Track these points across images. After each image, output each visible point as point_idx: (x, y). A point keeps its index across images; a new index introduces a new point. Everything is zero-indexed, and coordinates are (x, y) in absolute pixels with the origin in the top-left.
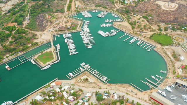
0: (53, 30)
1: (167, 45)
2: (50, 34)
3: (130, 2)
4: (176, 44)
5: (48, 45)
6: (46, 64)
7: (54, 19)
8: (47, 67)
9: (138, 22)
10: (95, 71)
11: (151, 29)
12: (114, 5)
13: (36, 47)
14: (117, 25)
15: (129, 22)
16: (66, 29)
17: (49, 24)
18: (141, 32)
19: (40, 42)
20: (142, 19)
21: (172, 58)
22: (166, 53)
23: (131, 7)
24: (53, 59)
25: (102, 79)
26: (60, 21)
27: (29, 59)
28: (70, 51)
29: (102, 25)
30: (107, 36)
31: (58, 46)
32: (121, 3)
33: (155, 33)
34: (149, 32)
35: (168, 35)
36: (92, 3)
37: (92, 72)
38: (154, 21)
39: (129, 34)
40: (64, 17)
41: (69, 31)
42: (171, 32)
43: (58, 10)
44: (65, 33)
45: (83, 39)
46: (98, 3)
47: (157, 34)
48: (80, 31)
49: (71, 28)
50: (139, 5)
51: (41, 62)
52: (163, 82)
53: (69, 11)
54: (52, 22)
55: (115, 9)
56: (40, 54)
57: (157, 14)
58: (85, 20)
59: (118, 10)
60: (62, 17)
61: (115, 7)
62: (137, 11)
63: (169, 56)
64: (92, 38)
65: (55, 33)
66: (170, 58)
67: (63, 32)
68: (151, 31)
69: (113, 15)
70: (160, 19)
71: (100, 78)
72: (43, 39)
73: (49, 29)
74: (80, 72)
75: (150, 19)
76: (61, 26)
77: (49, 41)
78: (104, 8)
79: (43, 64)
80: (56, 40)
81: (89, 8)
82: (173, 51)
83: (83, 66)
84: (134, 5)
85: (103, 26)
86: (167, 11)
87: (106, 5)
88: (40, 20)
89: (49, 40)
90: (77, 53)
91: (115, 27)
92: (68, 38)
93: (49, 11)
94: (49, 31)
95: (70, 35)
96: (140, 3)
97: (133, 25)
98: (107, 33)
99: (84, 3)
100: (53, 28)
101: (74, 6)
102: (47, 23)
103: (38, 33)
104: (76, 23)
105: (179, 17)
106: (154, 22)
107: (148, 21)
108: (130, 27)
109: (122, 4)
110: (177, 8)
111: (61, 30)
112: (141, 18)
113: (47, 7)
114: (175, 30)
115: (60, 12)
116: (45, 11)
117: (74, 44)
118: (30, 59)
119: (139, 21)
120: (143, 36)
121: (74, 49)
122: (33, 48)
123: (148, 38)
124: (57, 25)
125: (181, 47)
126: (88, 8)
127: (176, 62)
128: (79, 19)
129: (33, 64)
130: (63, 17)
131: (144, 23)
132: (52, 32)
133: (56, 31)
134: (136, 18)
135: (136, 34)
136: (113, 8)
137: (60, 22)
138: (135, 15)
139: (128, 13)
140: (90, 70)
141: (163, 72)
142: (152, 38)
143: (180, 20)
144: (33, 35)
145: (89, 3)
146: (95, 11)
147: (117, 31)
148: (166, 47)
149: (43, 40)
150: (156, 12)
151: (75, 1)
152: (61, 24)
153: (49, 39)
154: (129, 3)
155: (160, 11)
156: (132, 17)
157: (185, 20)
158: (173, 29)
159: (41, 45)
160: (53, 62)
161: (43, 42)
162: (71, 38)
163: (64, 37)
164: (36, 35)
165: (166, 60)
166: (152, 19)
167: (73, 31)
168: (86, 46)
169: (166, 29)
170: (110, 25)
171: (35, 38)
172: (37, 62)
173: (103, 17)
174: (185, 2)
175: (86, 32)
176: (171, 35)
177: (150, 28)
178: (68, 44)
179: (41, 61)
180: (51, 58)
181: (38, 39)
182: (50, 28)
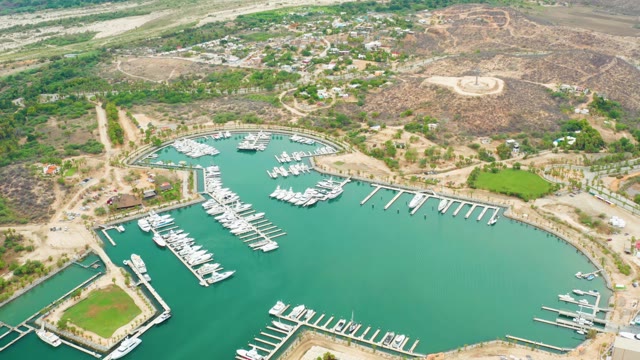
0: (87, 210)
1: (542, 196)
2: (82, 228)
3: (337, 94)
4: (566, 188)
5: (91, 265)
6: (114, 335)
7: (77, 176)
8: (127, 346)
9: (398, 147)
10: (341, 321)
11: (457, 160)
12: (284, 110)
13: (38, 280)
14: (330, 165)
15: (368, 150)
16: (140, 201)
17: (59, 193)
18: (426, 174)
19: (50, 260)
20: (407, 135)
21: (585, 229)
22: (553, 219)
23: (345, 109)
24: (138, 310)
25: (389, 347)
26: (104, 177)
27: (23, 328)
28: (194, 271)
29: (271, 172)
30: (313, 201)
31: (137, 262)
32: (304, 101)
33: (477, 170)
34: (452, 169)
35: (522, 167)
36: (194, 112)
37: (332, 330)
38: (451, 136)
39: (389, 183)
40: (112, 165)
41: (156, 207)
42: (525, 158)
43: (77, 148)
44: (140, 215)
45: (225, 225)
46: (221, 111)
47: (485, 170)
48: (198, 201)
49: (158, 197)
50: (371, 100)
51: (87, 333)
52: (612, 306)
53: (121, 143)
54: (70, 187)
55: (294, 120)
56: (69, 303)
57: (450, 112)
58: (198, 166)
59: (304, 123)
60: (102, 165)
61: (289, 113)
62: (375, 117)
63: (570, 227)
64: (258, 215)
65: (102, 221)
66: (579, 231)
67: (133, 214)
68: (458, 166)
69: (295, 138)
70: (467, 125)
71: (379, 344)
72: (57, 248)
73: (69, 212)
74: (284, 339)
75: (437, 130)
76: (116, 194)
77: (88, 252)
78: (249, 121)
79: (103, 340)
80: (114, 244)
81: (195, 128)
82: (572, 210)
83: (284, 314)
84: (353, 100)
85: (279, 174)
86: (478, 98)
87: (251, 112)
88: (16, 186)
89: (87, 247)
90: (229, 274)
91: (327, 171)
92: (162, 229)
93: (39, 154)
94: (70, 218)
95: (166, 219)
96: (371, 91)
97: (386, 157)
98: (311, 192)
99: (165, 115)
100: (84, 204)
101: (134, 129)
102: (49, 193)
103: (28, 231)
104: (169, 175)
105: (524, 113)
106: (453, 139)
107: (430, 138)
108: (379, 165)
109: (311, 103)
110: (504, 89)
111: (118, 206)
112: (400, 132)
113: (23, 141)
114: (534, 152)
115: (86, 152)
116: (21, 154)
117: (198, 247)
118: (31, 329)
119: (399, 141)
120: (443, 182)
121: (210, 262)
122: (29, 286)
123: (462, 185)
124: (95, 194)
125: (588, 195)
126: (190, 127)
127: (605, 237)
128: (173, 164)
129: (55, 345)
130: (107, 165)
131: (419, 145)
132: (85, 217)
133: (101, 212)
134: (383, 135)
135: (414, 180)
136: (282, 119)
137: (103, 181)
138: (377, 128)
139: (345, 124)
140: (318, 325)
141: (586, 275)
142: (476, 184)
143: (531, 120)
144: (8, 240)
145: (185, 113)
146: (220, 135)
147: (342, 184)
148: (540, 203)
149: (61, 252)
150: (445, 108)
151: (128, 115)
152: (113, 188)
153: (83, 245)
154: (333, 96)
155: (455, 102)
156: (367, 135)
157: (546, 118)
158: (527, 149)
159: (57, 270)
160: (145, 324)
161: (64, 258)
162: (178, 229)
163: (147, 230)
164: (20, 238)
165: (570, 240)
166: (442, 130)
167: (173, 204)
168: (252, 245)
169: (504, 153)
170: (303, 167)
171: (21, 249)
172: (69, 335)
173: (261, 147)
174: (512, 72)
175: (228, 201)
176: (532, 165)
177: (449, 158)
178: (177, 250)
179: (85, 329)
180: (126, 308)
181: (37, 251)
182: (68, 205)
